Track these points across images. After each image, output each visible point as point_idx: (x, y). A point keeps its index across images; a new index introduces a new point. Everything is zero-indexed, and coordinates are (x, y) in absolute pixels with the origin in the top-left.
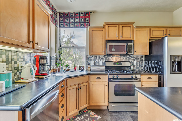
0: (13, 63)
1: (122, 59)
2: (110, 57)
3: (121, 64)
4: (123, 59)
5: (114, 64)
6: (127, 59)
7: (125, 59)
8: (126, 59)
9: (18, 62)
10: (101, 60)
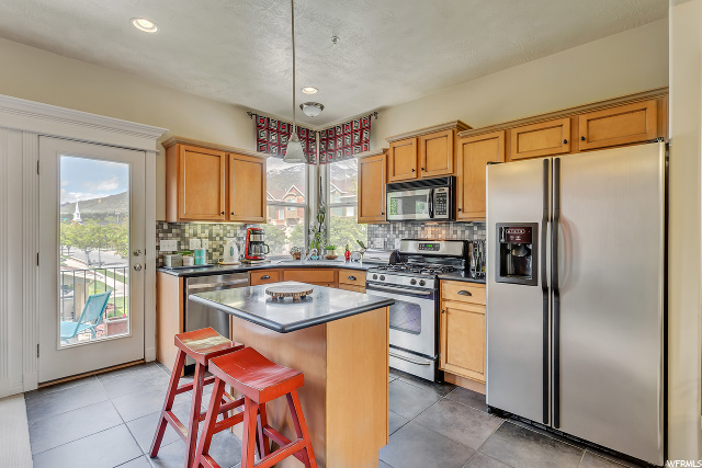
0: (218, 239)
1: (451, 232)
2: (419, 228)
3: (438, 249)
4: (455, 232)
5: (421, 247)
6: (467, 232)
7: (459, 233)
8: (463, 232)
9: (225, 238)
10: (397, 237)
